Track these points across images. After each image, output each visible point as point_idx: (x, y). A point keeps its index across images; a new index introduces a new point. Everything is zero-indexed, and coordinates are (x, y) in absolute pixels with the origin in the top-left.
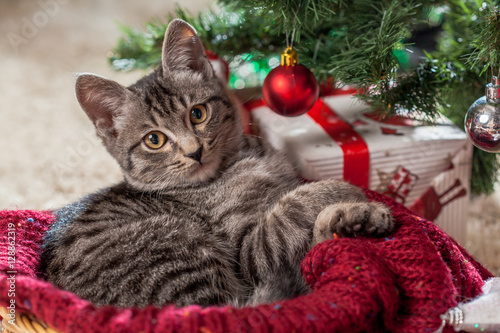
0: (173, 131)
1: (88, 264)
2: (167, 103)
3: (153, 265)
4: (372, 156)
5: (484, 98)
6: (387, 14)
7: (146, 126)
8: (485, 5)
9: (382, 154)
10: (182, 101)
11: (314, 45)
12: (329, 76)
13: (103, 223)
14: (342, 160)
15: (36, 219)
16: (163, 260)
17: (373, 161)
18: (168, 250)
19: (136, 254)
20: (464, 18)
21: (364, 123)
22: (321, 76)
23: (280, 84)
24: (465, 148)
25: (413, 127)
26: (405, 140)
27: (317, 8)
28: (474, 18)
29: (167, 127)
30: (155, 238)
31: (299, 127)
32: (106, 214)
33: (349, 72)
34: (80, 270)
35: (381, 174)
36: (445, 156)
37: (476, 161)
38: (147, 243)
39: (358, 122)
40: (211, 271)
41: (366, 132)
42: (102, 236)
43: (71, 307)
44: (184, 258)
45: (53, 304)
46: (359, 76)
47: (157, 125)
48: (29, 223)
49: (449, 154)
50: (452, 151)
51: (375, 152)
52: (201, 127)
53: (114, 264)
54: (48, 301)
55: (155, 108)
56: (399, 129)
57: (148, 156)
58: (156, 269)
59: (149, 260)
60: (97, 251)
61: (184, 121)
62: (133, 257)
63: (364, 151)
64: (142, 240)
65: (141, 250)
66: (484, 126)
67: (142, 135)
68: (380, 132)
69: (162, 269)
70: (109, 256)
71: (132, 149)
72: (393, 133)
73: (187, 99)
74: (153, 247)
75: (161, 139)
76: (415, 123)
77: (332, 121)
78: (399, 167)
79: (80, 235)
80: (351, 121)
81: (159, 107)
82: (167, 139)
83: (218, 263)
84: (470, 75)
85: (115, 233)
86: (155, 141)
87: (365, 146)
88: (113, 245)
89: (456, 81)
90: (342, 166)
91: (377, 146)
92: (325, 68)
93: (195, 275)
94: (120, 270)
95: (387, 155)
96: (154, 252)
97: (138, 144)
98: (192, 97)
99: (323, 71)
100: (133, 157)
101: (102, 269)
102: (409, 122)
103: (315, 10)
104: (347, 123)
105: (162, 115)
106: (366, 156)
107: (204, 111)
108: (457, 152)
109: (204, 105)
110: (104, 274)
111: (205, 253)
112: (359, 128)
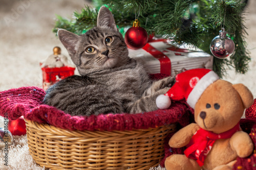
0: (97, 45)
1: (62, 103)
2: (96, 35)
3: (90, 105)
4: (172, 64)
5: (218, 36)
6: (177, 4)
7: (86, 44)
8: (215, 2)
9: (176, 63)
10: (102, 35)
11: (146, 20)
12: (153, 32)
13: (68, 88)
14: (160, 65)
15: (37, 90)
16: (94, 103)
17: (172, 66)
18: (96, 100)
19: (83, 100)
20: (207, 7)
21: (167, 52)
22: (149, 32)
23: (133, 35)
24: (210, 60)
25: (188, 53)
26: (185, 57)
27: (149, 2)
28: (211, 7)
29: (95, 44)
30: (91, 95)
31: (140, 54)
32: (69, 85)
33: (163, 27)
34: (59, 106)
35: (176, 71)
36: (202, 64)
37: (215, 66)
38: (87, 96)
39: (165, 51)
40: (114, 107)
41: (169, 55)
42: (68, 92)
43: (63, 116)
44: (102, 103)
45: (56, 115)
46: (168, 29)
47: (91, 44)
48: (34, 91)
49: (203, 63)
50: (204, 61)
51: (173, 62)
52: (109, 44)
53: (73, 103)
54: (54, 113)
55: (91, 37)
56: (182, 53)
57: (87, 56)
58: (91, 106)
59: (88, 103)
60: (66, 98)
61: (102, 42)
62: (81, 101)
63: (169, 62)
64: (85, 95)
65: (85, 99)
66: (218, 47)
67: (85, 48)
68: (174, 54)
69: (94, 106)
70: (71, 100)
71: (81, 55)
72: (180, 55)
73: (104, 34)
74: (90, 98)
75: (93, 49)
76: (188, 51)
77: (153, 51)
78: (183, 68)
79: (57, 93)
80: (162, 51)
81: (92, 36)
82: (95, 49)
83: (117, 104)
84: (211, 30)
85: (74, 91)
86: (91, 50)
87: (169, 60)
88: (73, 96)
89: (205, 32)
90: (160, 68)
91: (174, 59)
92: (151, 29)
93: (107, 108)
94: (75, 105)
95: (178, 63)
96: (90, 100)
97: (84, 52)
98: (106, 34)
99: (150, 30)
100: (82, 57)
101: (68, 105)
102: (186, 51)
103: (148, 3)
104: (160, 52)
105: (92, 39)
106: (170, 64)
107: (111, 40)
108: (206, 62)
109: (111, 37)
110: (69, 107)
111: (111, 101)
112: (165, 53)
